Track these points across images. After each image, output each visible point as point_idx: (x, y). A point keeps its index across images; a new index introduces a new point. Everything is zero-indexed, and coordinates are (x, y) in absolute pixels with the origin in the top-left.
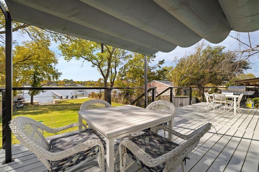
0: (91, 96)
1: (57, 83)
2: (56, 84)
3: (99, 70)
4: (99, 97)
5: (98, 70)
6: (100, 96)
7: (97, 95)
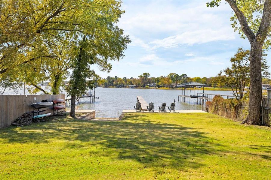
0: (213, 108)
1: (158, 82)
2: (156, 84)
3: (239, 25)
4: (233, 110)
5: (233, 26)
6: (237, 107)
7: (228, 105)
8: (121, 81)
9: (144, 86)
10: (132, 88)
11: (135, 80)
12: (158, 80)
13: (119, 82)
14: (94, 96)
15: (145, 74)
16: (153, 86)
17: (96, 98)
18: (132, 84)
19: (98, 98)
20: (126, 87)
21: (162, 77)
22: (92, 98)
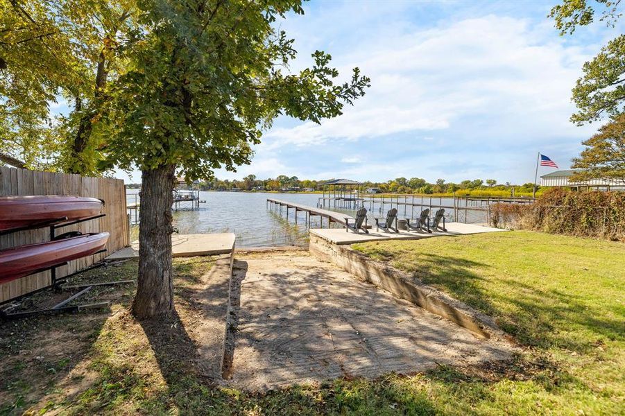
1: (265, 186)
8: (222, 183)
9: (250, 189)
10: (236, 191)
11: (238, 183)
12: (266, 183)
13: (220, 185)
14: (198, 199)
15: (251, 176)
16: (259, 190)
17: (202, 202)
18: (235, 187)
19: (205, 202)
20: (228, 191)
21: (270, 179)
22: (194, 201)
